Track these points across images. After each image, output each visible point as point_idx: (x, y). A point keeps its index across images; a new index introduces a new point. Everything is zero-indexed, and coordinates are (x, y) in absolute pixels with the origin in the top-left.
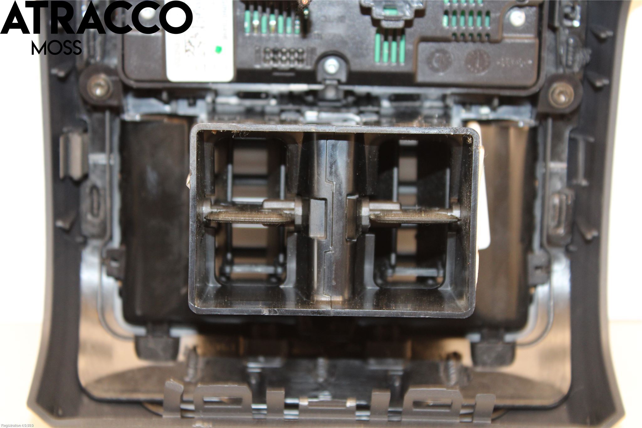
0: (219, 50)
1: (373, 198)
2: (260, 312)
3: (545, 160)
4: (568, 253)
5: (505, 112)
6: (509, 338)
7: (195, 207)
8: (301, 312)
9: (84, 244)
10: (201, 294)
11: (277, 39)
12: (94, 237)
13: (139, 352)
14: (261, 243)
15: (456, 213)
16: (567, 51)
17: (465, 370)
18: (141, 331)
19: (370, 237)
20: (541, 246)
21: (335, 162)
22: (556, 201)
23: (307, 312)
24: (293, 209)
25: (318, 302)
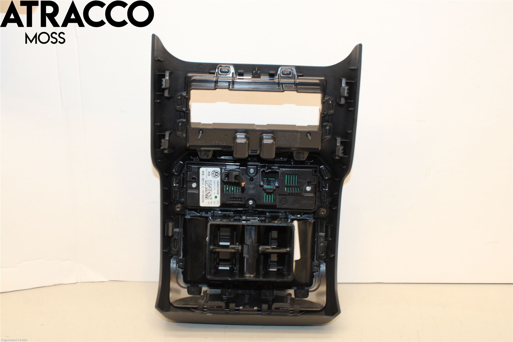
0: (216, 197)
1: (263, 245)
2: (228, 279)
3: (318, 232)
4: (325, 262)
5: (304, 217)
6: (306, 288)
7: (209, 247)
8: (241, 279)
9: (172, 257)
10: (210, 274)
11: (234, 194)
12: (175, 255)
13: (189, 292)
14: (228, 257)
15: (288, 249)
16: (324, 198)
17: (292, 299)
18: (189, 285)
19: (262, 257)
20: (317, 259)
21: (251, 233)
22: (322, 244)
23: (242, 279)
24: (238, 248)
25: (246, 276)
